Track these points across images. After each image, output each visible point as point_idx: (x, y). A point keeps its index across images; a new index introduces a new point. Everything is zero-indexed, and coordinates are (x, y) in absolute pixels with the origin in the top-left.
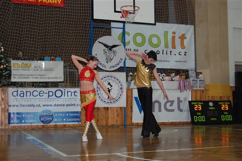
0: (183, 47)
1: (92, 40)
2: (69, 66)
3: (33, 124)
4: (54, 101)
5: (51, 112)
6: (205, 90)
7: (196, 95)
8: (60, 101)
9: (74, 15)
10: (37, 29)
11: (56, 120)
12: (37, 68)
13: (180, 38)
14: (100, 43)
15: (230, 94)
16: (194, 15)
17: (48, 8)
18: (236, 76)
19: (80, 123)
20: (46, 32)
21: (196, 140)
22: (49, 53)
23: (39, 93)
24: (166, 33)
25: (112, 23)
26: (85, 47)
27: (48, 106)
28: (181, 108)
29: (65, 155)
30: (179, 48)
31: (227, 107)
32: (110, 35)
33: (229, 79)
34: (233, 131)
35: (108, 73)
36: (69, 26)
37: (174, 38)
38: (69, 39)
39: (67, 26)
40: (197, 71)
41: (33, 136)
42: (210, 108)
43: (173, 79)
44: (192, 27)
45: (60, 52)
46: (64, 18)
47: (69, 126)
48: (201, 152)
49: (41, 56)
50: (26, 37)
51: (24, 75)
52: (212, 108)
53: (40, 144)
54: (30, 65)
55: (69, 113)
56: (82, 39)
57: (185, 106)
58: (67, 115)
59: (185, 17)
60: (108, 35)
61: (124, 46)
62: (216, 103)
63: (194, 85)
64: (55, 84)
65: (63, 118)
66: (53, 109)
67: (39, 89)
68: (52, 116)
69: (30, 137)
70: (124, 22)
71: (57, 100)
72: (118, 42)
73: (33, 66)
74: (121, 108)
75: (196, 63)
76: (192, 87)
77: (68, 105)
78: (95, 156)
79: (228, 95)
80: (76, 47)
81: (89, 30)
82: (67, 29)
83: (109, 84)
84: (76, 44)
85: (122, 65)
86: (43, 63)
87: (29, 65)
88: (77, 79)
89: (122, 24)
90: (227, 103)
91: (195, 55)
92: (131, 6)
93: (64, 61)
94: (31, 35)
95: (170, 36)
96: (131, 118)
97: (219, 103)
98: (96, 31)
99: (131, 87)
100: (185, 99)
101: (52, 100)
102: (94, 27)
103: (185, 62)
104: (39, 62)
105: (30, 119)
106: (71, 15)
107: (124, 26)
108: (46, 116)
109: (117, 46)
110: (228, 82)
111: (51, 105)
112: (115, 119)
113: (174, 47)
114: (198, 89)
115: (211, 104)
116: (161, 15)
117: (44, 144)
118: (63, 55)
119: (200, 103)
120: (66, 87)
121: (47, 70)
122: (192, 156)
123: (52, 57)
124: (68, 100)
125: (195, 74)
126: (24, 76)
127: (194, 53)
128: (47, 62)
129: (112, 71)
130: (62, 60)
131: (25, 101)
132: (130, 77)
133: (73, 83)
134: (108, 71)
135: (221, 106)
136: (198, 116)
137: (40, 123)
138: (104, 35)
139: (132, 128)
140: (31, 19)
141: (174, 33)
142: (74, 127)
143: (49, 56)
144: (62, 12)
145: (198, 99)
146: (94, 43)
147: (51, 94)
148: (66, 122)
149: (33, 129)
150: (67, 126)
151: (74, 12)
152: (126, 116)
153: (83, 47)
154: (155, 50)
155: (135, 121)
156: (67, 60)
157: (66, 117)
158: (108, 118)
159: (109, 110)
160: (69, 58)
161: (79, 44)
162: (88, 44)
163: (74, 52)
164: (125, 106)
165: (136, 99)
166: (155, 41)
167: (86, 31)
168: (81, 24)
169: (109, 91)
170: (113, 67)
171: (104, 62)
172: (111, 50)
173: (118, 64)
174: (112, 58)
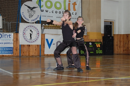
0: (75, 10)
1: (20, 3)
2: (6, 19)
6: (87, 35)
13: (73, 4)
14: (26, 5)
15: (102, 37)
18: (105, 28)
19: (13, 54)
24: (65, 1)
26: (16, 8)
30: (72, 11)
33: (101, 29)
34: (102, 59)
37: (69, 4)
38: (6, 2)
42: (90, 46)
47: (6, 56)
52: (91, 46)
55: (5, 48)
56: (14, 3)
58: (5, 49)
60: (30, 1)
61: (40, 8)
62: (93, 43)
65: (2, 51)
74: (38, 45)
77: (5, 43)
78: (21, 75)
79: (100, 38)
80: (10, 7)
83: (31, 31)
85: (38, 19)
90: (99, 43)
93: (3, 16)
95: (67, 3)
96: (44, 52)
97: (95, 43)
99: (44, 33)
109: (36, 7)
112: (34, 52)
115: (90, 44)
118: (2, 12)
120: (4, 32)
127: (81, 13)
129: (32, 23)
130: (1, 15)
132: (43, 26)
134: (30, 23)
138: (27, 1)
139: (44, 57)
141: (70, 1)
142: (9, 57)
146: (22, 5)
148: (4, 53)
150: (5, 56)
152: (41, 50)
153: (14, 8)
154: (58, 11)
155: (46, 53)
156: (4, 16)
157: (4, 51)
158: (30, 51)
159: (31, 46)
160: (6, 14)
161: (12, 6)
162: (18, 6)
163: (9, 11)
164: (40, 44)
165: (47, 40)
166: (58, 5)
169: (31, 35)
170: (34, 20)
171: (28, 17)
172: (32, 10)
173: (36, 19)
174: (33, 15)
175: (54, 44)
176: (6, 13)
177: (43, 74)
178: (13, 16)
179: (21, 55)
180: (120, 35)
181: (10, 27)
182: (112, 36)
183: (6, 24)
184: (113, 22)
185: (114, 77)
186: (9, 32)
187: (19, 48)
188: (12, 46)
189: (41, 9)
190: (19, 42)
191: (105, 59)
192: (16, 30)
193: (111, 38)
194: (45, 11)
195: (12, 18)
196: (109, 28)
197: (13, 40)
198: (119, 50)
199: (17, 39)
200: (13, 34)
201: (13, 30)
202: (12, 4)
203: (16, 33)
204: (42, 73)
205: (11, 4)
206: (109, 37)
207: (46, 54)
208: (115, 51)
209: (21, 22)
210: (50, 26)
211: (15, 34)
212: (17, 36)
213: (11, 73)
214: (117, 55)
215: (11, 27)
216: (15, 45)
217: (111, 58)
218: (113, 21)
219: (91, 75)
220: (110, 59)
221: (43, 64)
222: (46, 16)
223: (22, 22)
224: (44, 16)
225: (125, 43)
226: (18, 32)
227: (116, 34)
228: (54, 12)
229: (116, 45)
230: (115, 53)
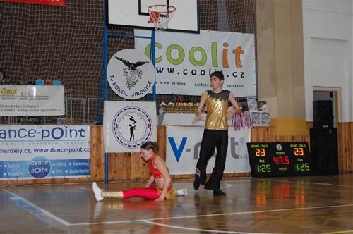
0: (238, 64)
1: (106, 55)
2: (73, 92)
3: (19, 179)
4: (51, 144)
5: (46, 160)
6: (271, 127)
7: (258, 135)
8: (60, 144)
9: (79, 18)
10: (25, 39)
11: (53, 172)
12: (25, 96)
13: (234, 51)
14: (118, 59)
15: (309, 131)
16: (255, 18)
17: (41, 8)
18: (315, 107)
19: (89, 176)
20: (37, 43)
21: (258, 199)
22: (43, 74)
23: (29, 133)
24: (214, 45)
25: (135, 30)
26: (96, 66)
27: (41, 151)
28: (237, 153)
29: (67, 224)
30: (232, 67)
31: (302, 152)
32: (133, 48)
33: (305, 111)
34: (310, 185)
35: (130, 104)
36: (73, 35)
37: (225, 52)
38: (72, 53)
39: (70, 35)
40: (260, 100)
41: (20, 196)
42: (277, 153)
44: (252, 36)
45: (59, 73)
46: (65, 22)
47: (73, 181)
48: (265, 216)
49: (32, 78)
50: (8, 50)
51: (6, 106)
52: (281, 153)
53: (30, 207)
54: (15, 91)
55: (72, 161)
56: (92, 53)
57: (242, 151)
58: (70, 164)
59: (242, 21)
60: (129, 48)
61: (154, 63)
62: (286, 146)
63: (255, 120)
64: (52, 120)
65: (63, 168)
66: (50, 156)
67: (28, 127)
68: (48, 166)
69: (16, 198)
70: (153, 29)
71: (54, 142)
72: (145, 58)
73: (19, 93)
75: (257, 89)
76: (252, 123)
77: (71, 150)
78: (111, 225)
79: (305, 134)
80: (82, 65)
81: (102, 41)
82: (69, 38)
83: (132, 119)
84: (83, 61)
85: (150, 91)
86: (34, 88)
87: (13, 92)
88: (84, 112)
89: (150, 32)
90: (302, 146)
91: (257, 77)
92: (163, 6)
93: (66, 86)
94: (16, 47)
95: (220, 49)
98: (111, 42)
99: (163, 124)
100: (242, 140)
101: (47, 142)
102: (109, 36)
103: (242, 86)
104: (28, 86)
105: (15, 171)
106: (76, 18)
107: (153, 34)
108: (39, 166)
109: (144, 63)
110: (304, 115)
111: (46, 151)
112: (141, 169)
113: (226, 65)
114: (261, 125)
115: (279, 147)
116: (207, 19)
117: (37, 207)
118: (64, 76)
119: (263, 146)
120: (68, 124)
121: (41, 99)
122: (252, 222)
123: (48, 80)
124: (72, 143)
125: (256, 105)
126: (5, 108)
127: (255, 73)
128: (39, 86)
129: (136, 100)
130: (62, 84)
131: (7, 144)
132: (162, 108)
133: (78, 117)
134: (130, 100)
135: (293, 150)
136: (260, 164)
137: (30, 176)
138: (123, 47)
140: (15, 23)
141: (226, 45)
142: (80, 182)
143: (42, 79)
144: (62, 13)
145: (261, 140)
146: (109, 59)
147: (46, 134)
148: (69, 174)
149: (20, 186)
150: (70, 180)
151: (79, 14)
153: (93, 65)
154: (198, 70)
156: (69, 85)
157: (68, 168)
158: (130, 169)
159: (132, 157)
160: (73, 81)
161: (87, 61)
162: (100, 61)
163: (79, 73)
165: (172, 140)
166: (198, 56)
167: (98, 41)
168: (90, 31)
169: (132, 129)
170: (138, 94)
172: (135, 70)
173: (144, 90)
174: (135, 80)
175: (188, 150)
176: (75, 77)
178: (91, 85)
179: (110, 177)
182: (335, 126)
183: (73, 105)
184: (336, 92)
186: (80, 123)
187: (103, 161)
188: (87, 156)
189: (155, 66)
190: (104, 148)
192: (96, 118)
193: (330, 132)
194: (165, 71)
195: (88, 89)
196: (325, 106)
197: (91, 142)
199: (100, 140)
200: (89, 128)
202: (88, 57)
203: (97, 124)
206: (326, 130)
208: (344, 164)
209: (108, 100)
210: (180, 107)
211: (94, 128)
212: (100, 132)
214: (348, 175)
216: (94, 154)
218: (337, 89)
222: (168, 83)
224: (165, 83)
226: (102, 123)
227: (345, 123)
228: (189, 72)
229: (344, 149)
230: (344, 168)
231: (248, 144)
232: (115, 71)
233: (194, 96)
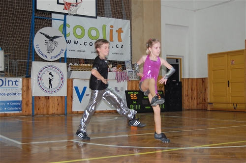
0: (120, 40)
2: (10, 55)
7: (132, 86)
8: (1, 90)
9: (14, 5)
13: (117, 31)
14: (42, 33)
16: (130, 10)
19: (21, 112)
24: (104, 27)
25: (52, 14)
26: (26, 38)
30: (116, 41)
32: (51, 26)
35: (49, 64)
36: (10, 16)
37: (111, 31)
38: (9, 29)
39: (8, 16)
40: (133, 63)
43: (111, 70)
44: (129, 22)
45: (0, 42)
47: (10, 115)
52: (146, 97)
55: (9, 102)
56: (23, 29)
58: (8, 104)
60: (48, 26)
61: (65, 37)
63: (130, 76)
65: (3, 107)
70: (66, 14)
72: (59, 33)
74: (62, 97)
75: (131, 55)
76: (128, 78)
77: (8, 94)
78: (35, 145)
80: (16, 37)
81: (30, 21)
82: (8, 19)
83: (50, 74)
84: (17, 34)
85: (63, 56)
89: (63, 16)
90: (159, 93)
91: (131, 48)
93: (5, 51)
95: (108, 29)
96: (72, 107)
98: (36, 22)
99: (71, 78)
100: (122, 89)
102: (35, 18)
103: (122, 54)
106: (12, 5)
107: (65, 18)
109: (59, 37)
112: (56, 107)
113: (111, 40)
114: (134, 79)
116: (100, 11)
118: (4, 44)
119: (136, 93)
120: (6, 77)
125: (131, 66)
127: (130, 46)
129: (52, 62)
130: (2, 49)
132: (70, 67)
133: (13, 72)
134: (49, 61)
136: (134, 104)
138: (44, 26)
139: (72, 116)
141: (112, 27)
142: (15, 116)
145: (134, 89)
148: (7, 110)
150: (8, 115)
152: (66, 105)
153: (23, 38)
155: (75, 109)
156: (7, 50)
157: (7, 106)
158: (49, 107)
159: (50, 99)
160: (10, 48)
161: (20, 34)
162: (29, 35)
163: (14, 42)
164: (66, 96)
165: (76, 88)
166: (94, 33)
167: (27, 21)
168: (22, 14)
169: (50, 81)
170: (55, 57)
171: (45, 53)
172: (53, 41)
173: (59, 55)
174: (53, 48)
175: (87, 95)
176: (11, 45)
177: (72, 144)
178: (22, 51)
179: (35, 113)
180: (192, 79)
181: (17, 68)
182: (179, 81)
183: (10, 64)
184: (181, 59)
185: (182, 146)
186: (15, 76)
187: (31, 102)
188: (20, 98)
189: (66, 39)
190: (31, 93)
191: (168, 118)
192: (25, 72)
193: (177, 84)
194: (72, 42)
195: (20, 53)
197: (22, 89)
198: (191, 104)
199: (28, 88)
200: (21, 79)
201: (21, 73)
202: (20, 31)
203: (26, 77)
204: (68, 142)
205: (18, 32)
206: (175, 83)
207: (75, 112)
208: (185, 104)
209: (35, 60)
210: (82, 67)
211: (24, 80)
212: (28, 82)
213: (20, 143)
214: (187, 112)
215: (19, 67)
216: (24, 97)
217: (178, 116)
218: (181, 57)
219: (147, 143)
220: (176, 118)
221: (71, 127)
222: (74, 51)
223: (37, 60)
224: (72, 50)
225: (199, 92)
226: (30, 76)
227: (186, 79)
228: (88, 44)
229: (185, 96)
230: (185, 108)
231: (126, 91)
232: (39, 42)
233: (91, 60)
